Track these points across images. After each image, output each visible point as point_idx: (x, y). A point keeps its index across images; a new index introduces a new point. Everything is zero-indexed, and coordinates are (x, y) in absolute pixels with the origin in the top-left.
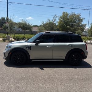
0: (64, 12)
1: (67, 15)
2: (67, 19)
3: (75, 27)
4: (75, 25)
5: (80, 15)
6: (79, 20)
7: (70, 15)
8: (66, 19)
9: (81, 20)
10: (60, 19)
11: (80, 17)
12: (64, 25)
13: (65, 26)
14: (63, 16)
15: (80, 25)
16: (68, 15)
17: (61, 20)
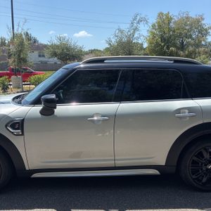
0: (162, 14)
1: (169, 20)
2: (170, 30)
3: (191, 49)
4: (189, 44)
5: (203, 19)
6: (199, 32)
7: (176, 19)
8: (166, 31)
9: (206, 30)
10: (151, 32)
11: (203, 22)
12: (162, 44)
13: (165, 48)
14: (159, 22)
15: (203, 43)
16: (171, 19)
17: (154, 33)
